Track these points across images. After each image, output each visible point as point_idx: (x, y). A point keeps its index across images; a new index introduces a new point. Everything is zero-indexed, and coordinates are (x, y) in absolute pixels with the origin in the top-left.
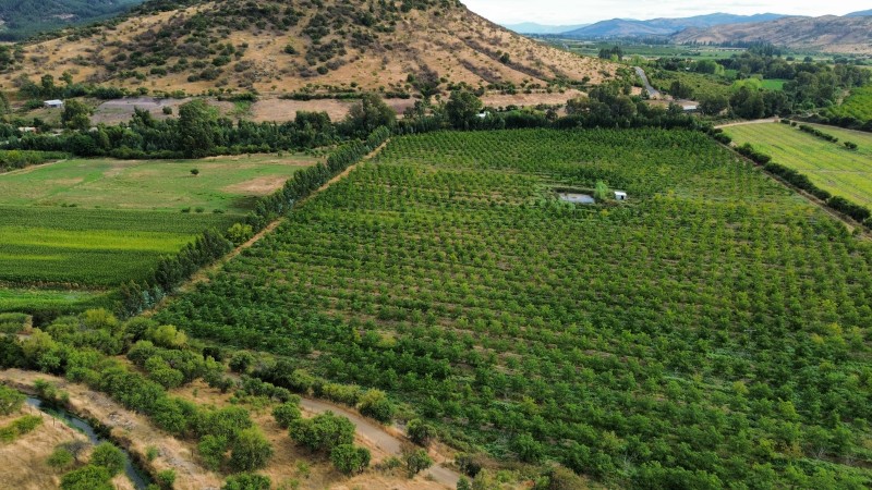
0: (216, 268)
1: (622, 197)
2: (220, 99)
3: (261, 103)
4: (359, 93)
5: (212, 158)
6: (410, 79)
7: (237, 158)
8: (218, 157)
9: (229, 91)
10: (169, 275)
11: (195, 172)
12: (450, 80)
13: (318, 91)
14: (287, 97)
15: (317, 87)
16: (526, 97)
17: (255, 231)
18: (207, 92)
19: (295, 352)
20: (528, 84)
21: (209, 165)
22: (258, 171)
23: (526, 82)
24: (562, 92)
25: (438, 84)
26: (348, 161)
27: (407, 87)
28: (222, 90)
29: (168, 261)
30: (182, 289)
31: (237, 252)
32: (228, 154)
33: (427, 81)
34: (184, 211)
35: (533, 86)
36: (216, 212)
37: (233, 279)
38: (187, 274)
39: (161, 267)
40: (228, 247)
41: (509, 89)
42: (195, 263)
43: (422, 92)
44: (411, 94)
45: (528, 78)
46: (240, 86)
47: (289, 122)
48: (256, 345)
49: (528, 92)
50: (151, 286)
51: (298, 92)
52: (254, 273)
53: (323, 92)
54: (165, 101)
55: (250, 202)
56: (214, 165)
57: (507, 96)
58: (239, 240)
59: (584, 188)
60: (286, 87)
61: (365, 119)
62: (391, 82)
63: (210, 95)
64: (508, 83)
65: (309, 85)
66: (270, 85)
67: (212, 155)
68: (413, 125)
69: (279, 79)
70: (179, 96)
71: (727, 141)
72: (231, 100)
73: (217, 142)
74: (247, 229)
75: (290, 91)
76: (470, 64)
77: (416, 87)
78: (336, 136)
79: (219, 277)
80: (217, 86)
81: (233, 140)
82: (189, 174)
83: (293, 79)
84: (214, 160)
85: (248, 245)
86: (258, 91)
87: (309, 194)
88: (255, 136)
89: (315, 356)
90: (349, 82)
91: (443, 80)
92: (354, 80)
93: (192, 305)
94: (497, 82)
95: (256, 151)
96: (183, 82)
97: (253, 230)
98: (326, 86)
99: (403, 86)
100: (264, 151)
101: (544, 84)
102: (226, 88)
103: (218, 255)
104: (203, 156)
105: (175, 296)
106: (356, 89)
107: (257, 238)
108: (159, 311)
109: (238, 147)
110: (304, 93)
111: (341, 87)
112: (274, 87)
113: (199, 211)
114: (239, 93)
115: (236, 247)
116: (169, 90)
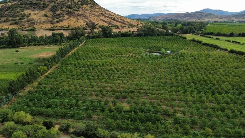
0: (35, 84)
1: (170, 53)
2: (22, 30)
3: (37, 31)
4: (71, 28)
5: (23, 47)
6: (87, 24)
7: (33, 47)
8: (25, 47)
9: (26, 28)
10: (14, 88)
11: (17, 51)
12: (99, 24)
13: (57, 28)
14: (46, 30)
15: (57, 27)
16: (123, 29)
17: (48, 69)
18: (17, 28)
19: (85, 118)
20: (122, 26)
21: (22, 49)
22: (42, 51)
23: (122, 25)
24: (132, 28)
25: (95, 26)
26: (75, 46)
27: (86, 27)
28: (23, 27)
29: (13, 81)
30: (21, 94)
31: (43, 77)
32: (29, 46)
33: (92, 25)
34: (15, 64)
35: (124, 26)
36: (29, 63)
37: (45, 88)
38: (23, 87)
39: (10, 84)
40: (39, 76)
41: (117, 27)
42: (26, 82)
43: (91, 28)
44: (88, 28)
45: (122, 24)
46: (29, 26)
47: (50, 36)
48: (65, 116)
49: (123, 28)
50: (7, 93)
51: (50, 28)
52: (53, 85)
53: (59, 28)
54: (2, 31)
55: (43, 60)
56: (24, 49)
57: (117, 29)
58: (43, 73)
59: (156, 51)
60: (46, 27)
61: (76, 34)
62: (81, 25)
63: (19, 29)
64: (117, 25)
65: (54, 26)
66: (40, 26)
67: (22, 46)
68: (92, 36)
69: (43, 24)
70: (7, 29)
71: (186, 38)
72: (27, 31)
73: (24, 42)
74: (46, 68)
75: (47, 28)
76: (104, 20)
77: (89, 26)
78: (67, 40)
79: (38, 87)
80: (21, 26)
81: (30, 42)
82: (15, 52)
83: (47, 24)
84: (24, 48)
85: (46, 74)
86: (36, 28)
87: (65, 56)
88: (38, 40)
89: (95, 119)
90: (67, 25)
91: (97, 25)
92: (68, 24)
93: (28, 100)
94: (114, 25)
95: (39, 45)
96: (8, 25)
97: (48, 68)
98: (60, 26)
99: (85, 26)
100: (42, 45)
101: (127, 26)
102: (24, 27)
103: (35, 79)
104: (19, 47)
105: (18, 97)
106: (70, 27)
107: (49, 72)
108: (11, 104)
109: (32, 44)
110: (52, 28)
111: (65, 27)
112: (42, 27)
113: (22, 63)
114: (29, 28)
115: (42, 75)
116: (3, 28)
